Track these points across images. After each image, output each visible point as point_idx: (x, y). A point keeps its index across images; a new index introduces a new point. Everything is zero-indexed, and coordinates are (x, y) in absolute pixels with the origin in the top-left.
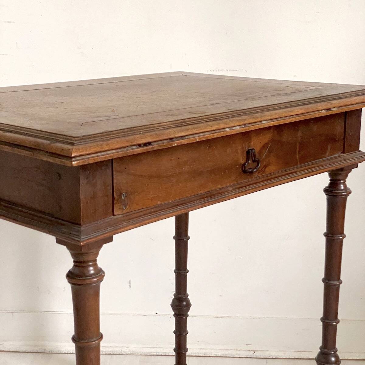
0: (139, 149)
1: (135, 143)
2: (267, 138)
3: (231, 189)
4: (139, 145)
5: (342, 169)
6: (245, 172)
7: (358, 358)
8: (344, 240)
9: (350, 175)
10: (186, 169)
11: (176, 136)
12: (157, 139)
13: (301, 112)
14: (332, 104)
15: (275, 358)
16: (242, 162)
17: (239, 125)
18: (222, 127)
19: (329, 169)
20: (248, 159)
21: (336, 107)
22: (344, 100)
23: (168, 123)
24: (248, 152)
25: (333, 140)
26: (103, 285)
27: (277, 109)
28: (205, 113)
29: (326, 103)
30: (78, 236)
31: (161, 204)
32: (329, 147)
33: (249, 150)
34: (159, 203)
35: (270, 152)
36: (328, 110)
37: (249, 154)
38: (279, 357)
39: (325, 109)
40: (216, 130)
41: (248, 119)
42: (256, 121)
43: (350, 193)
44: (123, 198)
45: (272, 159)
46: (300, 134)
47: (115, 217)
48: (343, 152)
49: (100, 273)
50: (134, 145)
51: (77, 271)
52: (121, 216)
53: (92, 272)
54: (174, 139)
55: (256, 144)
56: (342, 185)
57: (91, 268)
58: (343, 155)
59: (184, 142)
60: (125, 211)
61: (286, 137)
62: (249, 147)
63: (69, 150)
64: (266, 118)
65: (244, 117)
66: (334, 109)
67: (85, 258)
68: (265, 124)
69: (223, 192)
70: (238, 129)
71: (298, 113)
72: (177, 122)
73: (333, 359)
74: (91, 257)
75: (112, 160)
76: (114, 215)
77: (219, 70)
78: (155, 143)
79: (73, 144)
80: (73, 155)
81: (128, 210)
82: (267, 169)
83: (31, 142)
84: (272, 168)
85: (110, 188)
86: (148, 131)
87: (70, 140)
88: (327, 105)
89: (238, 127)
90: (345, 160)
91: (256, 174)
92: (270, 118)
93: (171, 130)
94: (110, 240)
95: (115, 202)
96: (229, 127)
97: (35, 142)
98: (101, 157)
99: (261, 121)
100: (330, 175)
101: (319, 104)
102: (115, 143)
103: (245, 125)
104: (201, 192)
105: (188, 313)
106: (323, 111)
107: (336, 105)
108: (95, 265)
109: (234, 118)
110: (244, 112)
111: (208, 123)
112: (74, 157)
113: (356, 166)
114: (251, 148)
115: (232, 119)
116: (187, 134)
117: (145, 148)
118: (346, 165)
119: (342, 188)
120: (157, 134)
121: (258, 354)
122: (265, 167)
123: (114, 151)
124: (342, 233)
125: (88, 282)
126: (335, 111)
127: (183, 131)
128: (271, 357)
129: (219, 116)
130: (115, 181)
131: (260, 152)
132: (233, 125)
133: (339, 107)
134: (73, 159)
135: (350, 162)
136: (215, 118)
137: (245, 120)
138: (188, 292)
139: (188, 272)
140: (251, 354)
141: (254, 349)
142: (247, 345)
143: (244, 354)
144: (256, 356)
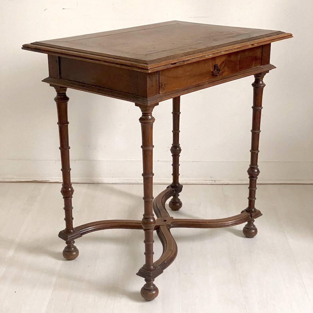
0: (172, 66)
1: (170, 63)
2: (223, 59)
3: (207, 83)
4: (172, 64)
5: (260, 74)
6: (213, 75)
7: (274, 183)
8: (262, 110)
9: (265, 76)
10: (188, 74)
11: (186, 59)
12: (179, 61)
13: (239, 47)
14: (254, 42)
15: (227, 184)
16: (212, 70)
17: (211, 54)
18: (204, 55)
19: (254, 73)
20: (215, 70)
21: (256, 43)
22: (261, 39)
23: (182, 54)
24: (215, 66)
25: (256, 59)
26: (154, 123)
27: (228, 46)
28: (196, 49)
29: (252, 41)
30: (147, 102)
31: (178, 89)
32: (254, 63)
33: (215, 65)
34: (177, 89)
35: (225, 65)
36: (253, 45)
37: (215, 67)
38: (229, 184)
39: (250, 45)
40: (202, 56)
41: (215, 51)
42: (219, 52)
43: (265, 85)
44: (163, 87)
45: (226, 69)
46: (239, 57)
47: (160, 94)
48: (261, 65)
49: (153, 119)
50: (170, 64)
51: (144, 117)
52: (162, 94)
53: (150, 118)
54: (185, 61)
55: (219, 62)
56: (261, 82)
57: (150, 116)
58: (261, 66)
59: (189, 62)
60: (164, 92)
61: (233, 58)
62: (215, 63)
63: (147, 66)
64: (223, 50)
65: (214, 50)
66: (255, 44)
67: (148, 112)
68: (223, 53)
69: (204, 85)
70: (211, 56)
71: (238, 47)
72: (185, 53)
73: (256, 171)
74: (150, 112)
75: (159, 71)
76: (159, 94)
77: (195, 17)
78: (178, 63)
79: (147, 64)
80: (149, 68)
81: (165, 92)
82: (223, 74)
83: (129, 63)
84: (225, 74)
85: (158, 82)
86: (175, 58)
87: (145, 62)
88: (252, 42)
89: (211, 55)
90: (262, 69)
91: (218, 76)
92: (225, 50)
93: (184, 57)
94: (158, 104)
95: (160, 88)
96: (207, 55)
97: (131, 63)
98: (159, 69)
99: (221, 52)
100: (255, 77)
101: (248, 42)
102: (164, 63)
103: (214, 54)
104: (194, 84)
105: (180, 154)
106: (250, 46)
107: (257, 43)
108: (151, 115)
109: (209, 51)
110: (213, 48)
111: (199, 54)
112: (149, 69)
113: (268, 72)
114: (216, 64)
115: (208, 51)
116: (190, 59)
117: (174, 65)
118: (263, 71)
119: (261, 83)
120: (178, 59)
121: (217, 182)
122: (223, 73)
123: (163, 67)
124: (261, 106)
125: (149, 122)
126: (256, 45)
127: (188, 58)
128: (224, 184)
129: (203, 50)
130: (160, 79)
131: (220, 66)
132: (209, 54)
133: (258, 43)
134: (149, 70)
135: (265, 70)
136: (201, 51)
137: (214, 52)
138: (180, 143)
139: (180, 132)
140: (213, 182)
141: (215, 180)
142: (211, 177)
143: (209, 182)
144: (216, 183)
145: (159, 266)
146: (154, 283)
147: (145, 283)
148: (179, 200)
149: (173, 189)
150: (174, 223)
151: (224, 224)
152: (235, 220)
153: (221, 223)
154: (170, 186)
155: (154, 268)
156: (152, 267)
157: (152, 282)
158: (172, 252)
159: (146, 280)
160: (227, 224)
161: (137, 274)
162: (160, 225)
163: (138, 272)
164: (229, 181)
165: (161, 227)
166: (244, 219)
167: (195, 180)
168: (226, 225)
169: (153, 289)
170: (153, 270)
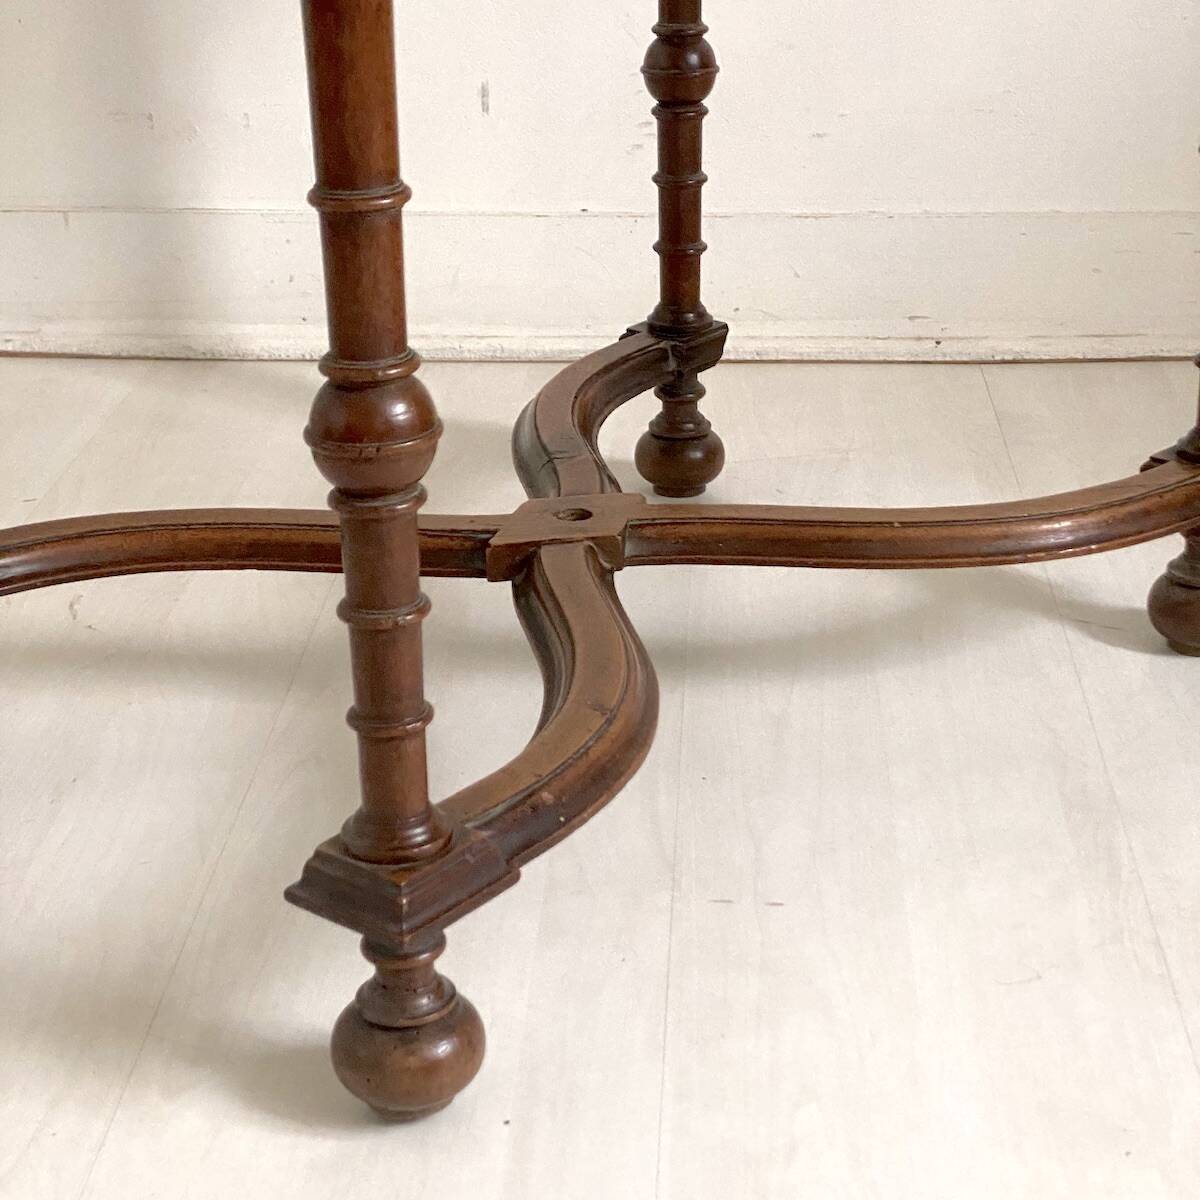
15: (1014, 362)
121: (950, 350)
128: (998, 358)
140: (926, 349)
141: (937, 334)
142: (911, 318)
143: (900, 350)
144: (945, 355)
145: (487, 825)
146: (442, 966)
147: (368, 971)
148: (702, 423)
149: (662, 345)
150: (648, 532)
151: (1025, 535)
152: (1105, 515)
153: (996, 530)
154: (644, 331)
155: (441, 842)
156: (419, 834)
157: (429, 964)
158: (609, 722)
159: (371, 950)
160: (1042, 542)
161: (291, 896)
162: (538, 544)
163: (297, 876)
164: (1028, 338)
165: (545, 553)
166: (1163, 508)
167: (811, 337)
168: (1034, 543)
169: (435, 1023)
170: (432, 858)
